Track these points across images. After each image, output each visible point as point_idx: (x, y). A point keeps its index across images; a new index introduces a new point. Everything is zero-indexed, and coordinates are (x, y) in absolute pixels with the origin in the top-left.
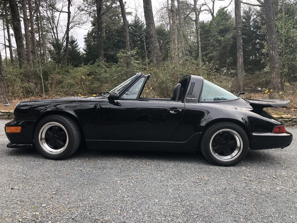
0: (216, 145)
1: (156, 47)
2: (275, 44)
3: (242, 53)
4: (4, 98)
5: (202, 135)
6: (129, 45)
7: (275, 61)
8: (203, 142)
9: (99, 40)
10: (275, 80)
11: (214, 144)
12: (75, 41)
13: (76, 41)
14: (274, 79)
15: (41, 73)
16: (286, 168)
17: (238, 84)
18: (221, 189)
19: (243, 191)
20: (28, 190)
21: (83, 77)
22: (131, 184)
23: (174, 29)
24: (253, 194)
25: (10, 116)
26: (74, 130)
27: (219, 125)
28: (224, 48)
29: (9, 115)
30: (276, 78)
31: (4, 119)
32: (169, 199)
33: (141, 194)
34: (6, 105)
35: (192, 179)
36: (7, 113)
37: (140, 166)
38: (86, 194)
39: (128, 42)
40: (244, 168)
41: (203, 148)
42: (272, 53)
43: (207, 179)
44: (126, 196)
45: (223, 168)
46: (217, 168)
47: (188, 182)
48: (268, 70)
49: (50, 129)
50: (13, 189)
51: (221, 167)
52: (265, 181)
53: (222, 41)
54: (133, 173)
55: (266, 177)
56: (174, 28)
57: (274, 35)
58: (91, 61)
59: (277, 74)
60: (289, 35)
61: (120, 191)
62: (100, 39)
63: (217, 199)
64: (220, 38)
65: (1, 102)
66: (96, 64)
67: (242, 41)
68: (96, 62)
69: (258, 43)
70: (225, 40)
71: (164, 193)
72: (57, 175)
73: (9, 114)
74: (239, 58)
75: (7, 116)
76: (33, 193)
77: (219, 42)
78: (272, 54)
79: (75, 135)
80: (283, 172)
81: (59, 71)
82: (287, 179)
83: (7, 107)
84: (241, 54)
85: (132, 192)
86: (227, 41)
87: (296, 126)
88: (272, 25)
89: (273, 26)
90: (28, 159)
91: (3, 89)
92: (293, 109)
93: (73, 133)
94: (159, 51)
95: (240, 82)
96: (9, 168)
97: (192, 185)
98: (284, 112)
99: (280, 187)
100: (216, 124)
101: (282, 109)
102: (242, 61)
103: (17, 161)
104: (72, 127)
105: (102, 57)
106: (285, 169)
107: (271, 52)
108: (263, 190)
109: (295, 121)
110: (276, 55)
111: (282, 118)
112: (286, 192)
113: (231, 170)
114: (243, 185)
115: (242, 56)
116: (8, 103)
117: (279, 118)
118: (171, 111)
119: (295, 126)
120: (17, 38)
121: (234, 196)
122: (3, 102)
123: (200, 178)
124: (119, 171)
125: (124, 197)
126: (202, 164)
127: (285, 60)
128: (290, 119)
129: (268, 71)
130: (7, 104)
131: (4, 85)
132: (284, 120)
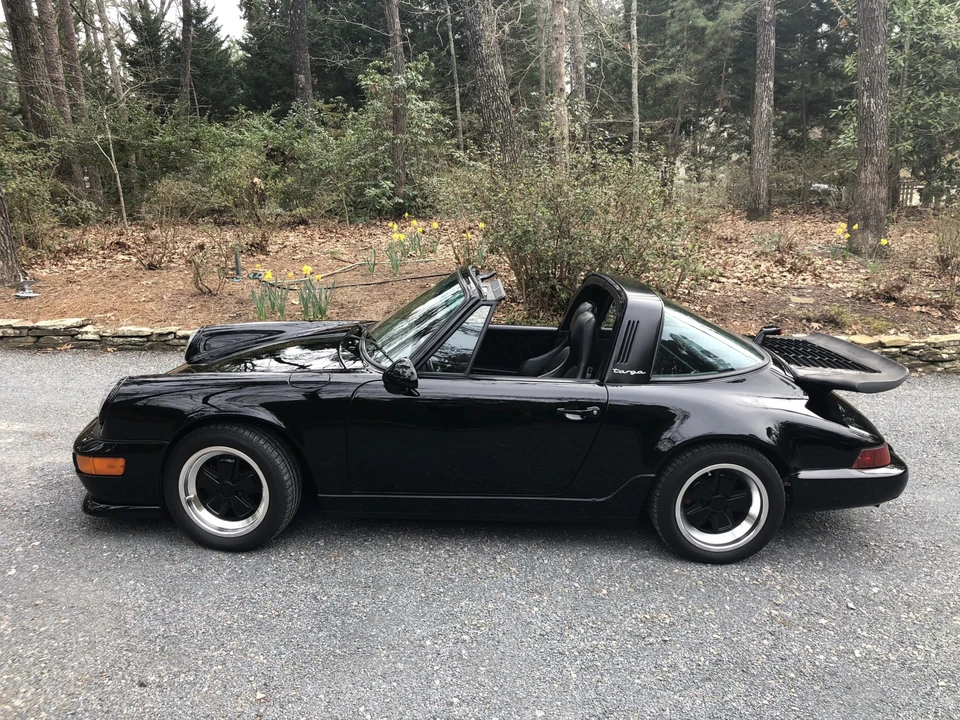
0: (691, 504)
1: (495, 78)
2: (880, 72)
3: (771, 84)
4: (8, 268)
5: (655, 481)
6: (402, 50)
7: (873, 131)
8: (656, 499)
9: (294, 15)
10: (870, 193)
11: (688, 502)
12: (209, 10)
13: (212, 10)
14: (866, 188)
15: (110, 156)
16: (884, 562)
17: (752, 185)
18: (707, 663)
19: (766, 667)
20: (187, 686)
21: (256, 180)
22: (464, 652)
23: (555, 26)
24: (792, 679)
25: (42, 340)
26: (285, 470)
27: (705, 451)
28: (714, 53)
29: (39, 337)
30: (873, 184)
31: (23, 348)
32: (572, 708)
33: (496, 689)
34: (20, 294)
35: (628, 624)
36: (30, 329)
37: (479, 571)
38: (348, 695)
39: (398, 39)
40: (767, 569)
41: (656, 516)
42: (869, 103)
43: (668, 621)
44: (455, 700)
45: (710, 571)
46: (693, 571)
47: (617, 637)
48: (850, 144)
49: (212, 463)
50: (145, 686)
51: (705, 567)
52: (823, 621)
53: (708, 31)
54: (463, 604)
55: (827, 607)
56: (556, 22)
57: (878, 43)
58: (275, 107)
59: (878, 173)
60: (925, 26)
61: (437, 682)
62: (296, 12)
63: (698, 701)
64: (702, 22)
65: (2, 282)
66: (292, 118)
67: (773, 42)
68: (291, 111)
69: (825, 35)
70: (719, 29)
71: (556, 686)
72: (253, 619)
73: (38, 333)
74: (762, 99)
75: (31, 340)
76: (203, 698)
77: (698, 34)
78: (869, 107)
79: (289, 483)
80: (873, 584)
81: (167, 139)
82: (883, 610)
83: (24, 303)
84: (768, 87)
85: (468, 682)
86: (723, 32)
87: (920, 370)
88: (873, 10)
89: (877, 13)
90: (152, 552)
91: (5, 240)
92: (918, 308)
93: (283, 480)
94: (503, 89)
95: (759, 180)
96: (109, 596)
97: (629, 646)
98: (888, 320)
99: (863, 645)
100: (697, 450)
101: (884, 305)
102: (769, 111)
103: (123, 560)
104: (278, 461)
105: (305, 74)
106: (879, 569)
107: (866, 101)
108: (817, 663)
109: (919, 356)
110: (881, 111)
111: (881, 345)
112: (879, 664)
113: (731, 578)
114: (765, 642)
115: (772, 93)
116: (26, 287)
117: (873, 346)
118: (570, 413)
119: (917, 371)
120: (17, 21)
121: (742, 688)
122: (9, 282)
123: (648, 617)
124: (423, 595)
125: (452, 704)
126: (651, 556)
127: (908, 111)
128: (904, 350)
129: (850, 147)
130: (24, 290)
131: (6, 228)
132: (886, 353)
